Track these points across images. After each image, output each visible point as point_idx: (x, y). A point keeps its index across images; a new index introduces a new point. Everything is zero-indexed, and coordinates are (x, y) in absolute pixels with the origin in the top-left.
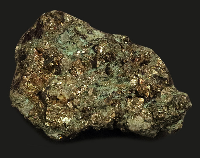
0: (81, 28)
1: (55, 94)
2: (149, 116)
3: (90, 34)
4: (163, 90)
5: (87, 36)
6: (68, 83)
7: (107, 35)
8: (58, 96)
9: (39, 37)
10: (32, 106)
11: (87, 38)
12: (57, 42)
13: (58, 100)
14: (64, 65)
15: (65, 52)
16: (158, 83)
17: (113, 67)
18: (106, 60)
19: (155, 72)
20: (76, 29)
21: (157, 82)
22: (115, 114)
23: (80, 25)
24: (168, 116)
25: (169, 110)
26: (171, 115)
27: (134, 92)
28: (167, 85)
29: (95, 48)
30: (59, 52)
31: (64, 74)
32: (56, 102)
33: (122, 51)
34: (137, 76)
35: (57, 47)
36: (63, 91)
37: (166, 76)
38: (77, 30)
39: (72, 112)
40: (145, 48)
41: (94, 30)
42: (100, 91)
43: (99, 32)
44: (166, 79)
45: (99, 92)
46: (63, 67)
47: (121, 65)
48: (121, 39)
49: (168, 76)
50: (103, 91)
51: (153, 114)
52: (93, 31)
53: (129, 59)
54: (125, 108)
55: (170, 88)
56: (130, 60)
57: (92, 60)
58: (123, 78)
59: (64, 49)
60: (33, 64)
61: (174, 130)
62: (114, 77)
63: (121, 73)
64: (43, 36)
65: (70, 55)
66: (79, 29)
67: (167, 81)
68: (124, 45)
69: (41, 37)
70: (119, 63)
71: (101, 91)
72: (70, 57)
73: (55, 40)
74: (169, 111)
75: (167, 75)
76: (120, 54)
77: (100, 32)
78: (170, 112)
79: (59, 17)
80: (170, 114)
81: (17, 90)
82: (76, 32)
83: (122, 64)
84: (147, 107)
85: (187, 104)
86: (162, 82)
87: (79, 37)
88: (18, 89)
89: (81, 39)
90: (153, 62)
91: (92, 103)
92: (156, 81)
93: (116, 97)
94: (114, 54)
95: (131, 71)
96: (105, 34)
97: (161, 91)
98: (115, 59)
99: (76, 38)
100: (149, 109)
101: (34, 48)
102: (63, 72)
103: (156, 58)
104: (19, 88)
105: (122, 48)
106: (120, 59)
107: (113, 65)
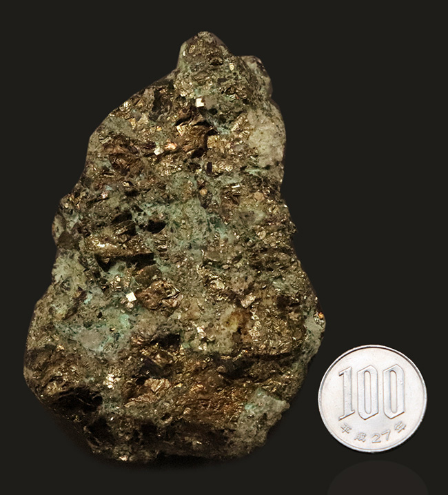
0: (57, 306)
1: (227, 341)
2: (247, 120)
3: (69, 285)
4: (183, 94)
5: (77, 288)
6: (197, 314)
7: (61, 250)
8: (232, 331)
9: (98, 397)
10: (259, 395)
11: (82, 290)
12: (105, 354)
13: (239, 330)
14: (158, 329)
15: (125, 331)
16: (169, 109)
17: (145, 214)
18: (131, 232)
19: (145, 118)
20: (64, 316)
21: (166, 111)
22: (255, 194)
23: (51, 310)
24: (240, 77)
25: (226, 77)
26: (238, 72)
27: (196, 159)
28: (171, 88)
29: (105, 263)
30: (129, 344)
31: (177, 326)
32: (245, 334)
33: (107, 199)
34: (159, 158)
35: (116, 351)
36: (217, 322)
37: (149, 93)
38: (66, 315)
39: (262, 293)
40: (91, 149)
41: (55, 281)
42: (206, 236)
43: (58, 269)
44: (156, 93)
45: (209, 239)
46: (163, 332)
47: (139, 198)
48: (72, 210)
49: (149, 88)
50: (204, 230)
51: (240, 112)
52: (57, 281)
53: (122, 179)
54: (236, 175)
55: (178, 82)
56: (125, 177)
57: (133, 267)
58: (167, 188)
59: (117, 336)
60: (162, 404)
61: (259, 70)
62: (168, 210)
63: (157, 194)
64: (94, 389)
65: (130, 321)
66: (61, 311)
67: (161, 89)
68: (92, 197)
69: (97, 392)
70: (136, 202)
71: (205, 234)
72: (134, 319)
73: (101, 358)
74: (229, 77)
75: (147, 91)
76: (114, 202)
77: (55, 268)
78: (230, 75)
79: (42, 359)
80: (235, 74)
81: (227, 436)
82: (72, 315)
83: (136, 196)
84: (225, 128)
85: (207, 40)
86: (167, 100)
87: (83, 305)
88: (226, 431)
89: (86, 302)
90: (122, 126)
91: (237, 248)
92: (166, 114)
93: (214, 198)
94: (117, 215)
95: (150, 173)
96: (60, 256)
97: (187, 98)
98: (127, 211)
99: (86, 313)
100: (230, 122)
101: (124, 408)
102: (174, 329)
103: (111, 120)
104: (223, 431)
105: (99, 199)
106: (124, 200)
107: (141, 217)
